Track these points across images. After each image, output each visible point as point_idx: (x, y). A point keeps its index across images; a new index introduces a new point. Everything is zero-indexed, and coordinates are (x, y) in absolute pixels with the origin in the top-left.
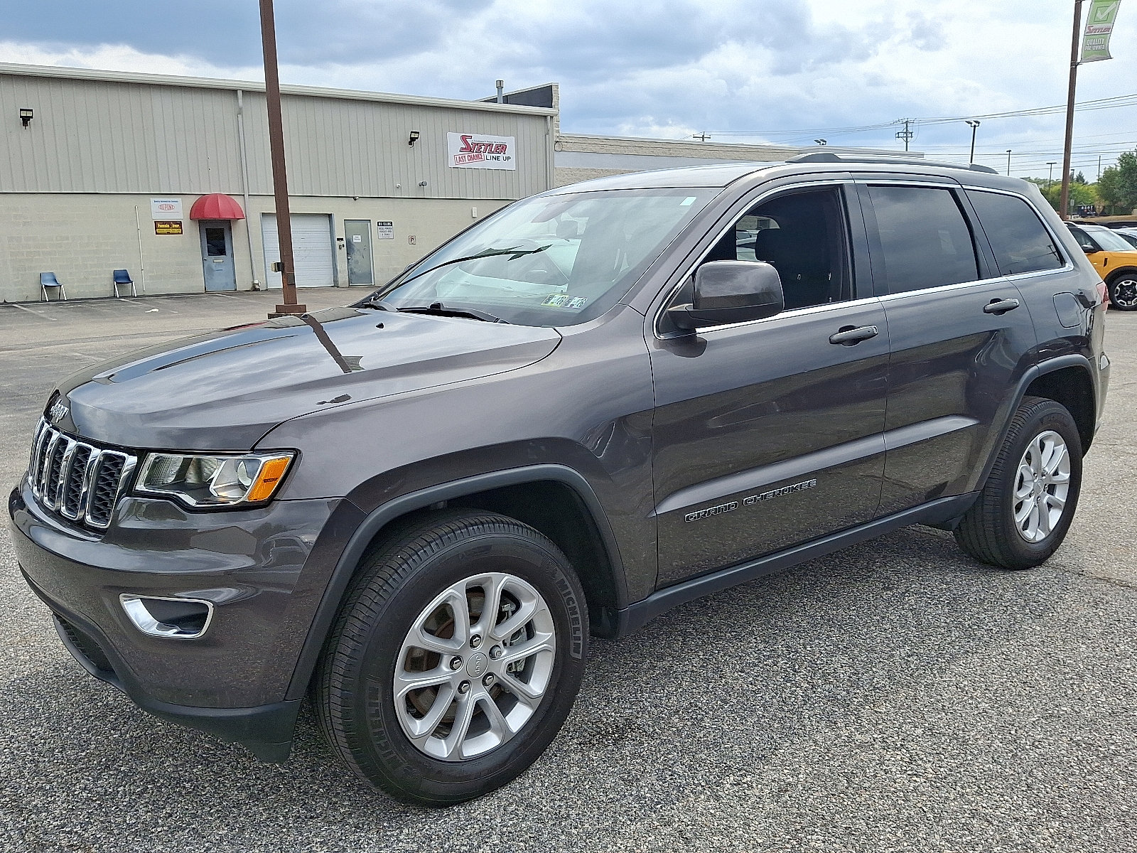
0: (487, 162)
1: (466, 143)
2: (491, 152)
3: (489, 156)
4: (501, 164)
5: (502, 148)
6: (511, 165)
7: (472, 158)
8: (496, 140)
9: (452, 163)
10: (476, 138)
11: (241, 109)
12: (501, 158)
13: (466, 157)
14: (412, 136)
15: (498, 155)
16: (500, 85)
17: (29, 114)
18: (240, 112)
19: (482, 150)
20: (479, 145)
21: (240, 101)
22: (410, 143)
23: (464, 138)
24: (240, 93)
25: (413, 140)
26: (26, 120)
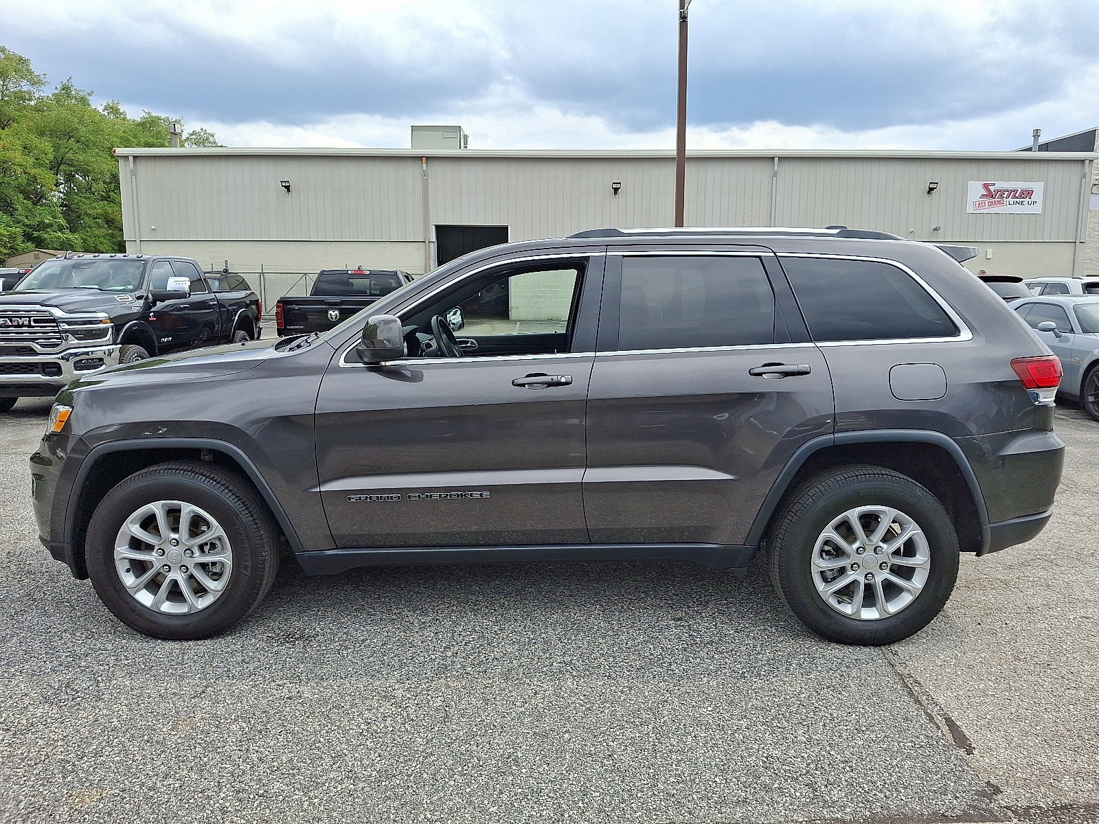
0: (1009, 207)
1: (989, 190)
2: (1014, 197)
3: (1012, 201)
4: (1026, 209)
5: (1029, 193)
6: (1037, 209)
7: (991, 204)
8: (1020, 186)
9: (970, 209)
10: (1000, 185)
11: (776, 172)
12: (1026, 203)
13: (987, 203)
14: (931, 186)
15: (1023, 200)
16: (1036, 134)
17: (618, 186)
18: (775, 174)
19: (1005, 196)
20: (1002, 192)
21: (776, 166)
22: (929, 193)
23: (986, 186)
24: (776, 159)
25: (931, 189)
26: (616, 190)
